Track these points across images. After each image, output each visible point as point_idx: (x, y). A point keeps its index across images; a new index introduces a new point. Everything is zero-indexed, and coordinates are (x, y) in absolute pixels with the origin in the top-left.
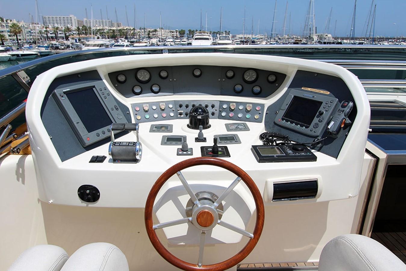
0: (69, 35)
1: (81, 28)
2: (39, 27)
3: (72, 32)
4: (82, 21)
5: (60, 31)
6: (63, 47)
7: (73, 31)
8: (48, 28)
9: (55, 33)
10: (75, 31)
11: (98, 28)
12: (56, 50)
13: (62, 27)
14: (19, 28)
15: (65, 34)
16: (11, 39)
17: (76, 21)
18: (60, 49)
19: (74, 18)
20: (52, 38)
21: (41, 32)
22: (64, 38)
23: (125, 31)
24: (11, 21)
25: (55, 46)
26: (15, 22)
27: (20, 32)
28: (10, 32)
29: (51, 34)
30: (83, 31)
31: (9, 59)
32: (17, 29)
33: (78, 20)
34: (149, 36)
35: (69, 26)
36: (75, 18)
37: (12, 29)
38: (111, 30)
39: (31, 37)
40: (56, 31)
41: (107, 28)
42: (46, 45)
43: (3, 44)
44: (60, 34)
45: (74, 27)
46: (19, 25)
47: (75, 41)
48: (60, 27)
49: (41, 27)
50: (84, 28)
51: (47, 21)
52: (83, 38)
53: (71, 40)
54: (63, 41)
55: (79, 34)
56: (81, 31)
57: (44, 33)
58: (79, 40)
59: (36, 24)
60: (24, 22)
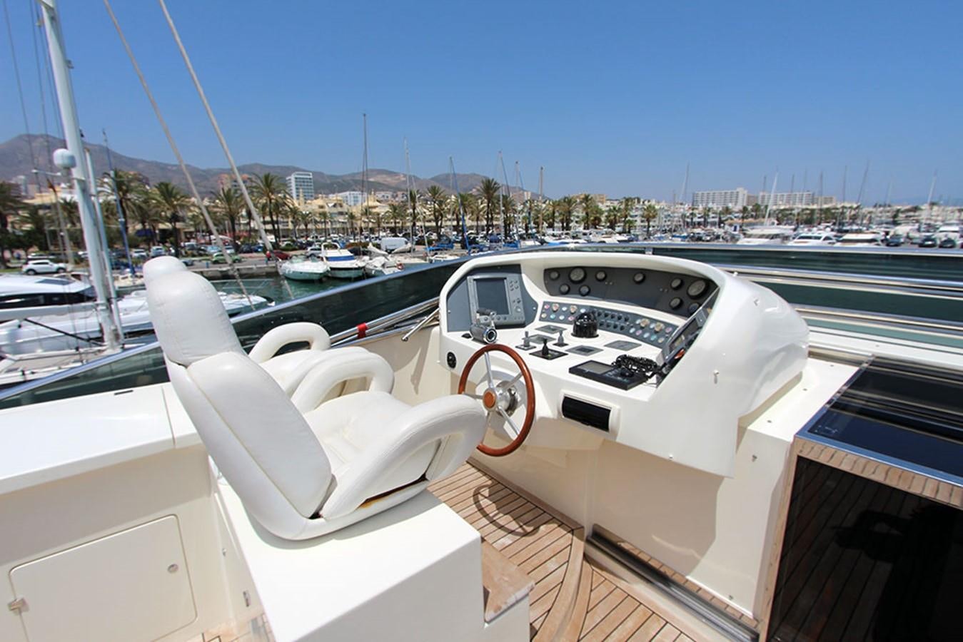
0: (726, 220)
1: (750, 208)
2: (685, 209)
3: (733, 215)
4: (756, 196)
5: (713, 213)
6: (708, 238)
7: (736, 213)
8: (697, 209)
9: (705, 216)
10: (738, 213)
11: (782, 207)
13: (717, 207)
14: (655, 211)
15: (720, 218)
16: (642, 226)
17: (745, 198)
18: (703, 241)
19: (743, 193)
20: (699, 224)
21: (684, 216)
22: (717, 224)
23: (837, 211)
24: (649, 202)
25: (697, 236)
26: (653, 203)
27: (654, 217)
29: (698, 218)
30: (752, 213)
32: (652, 212)
33: (750, 195)
34: (896, 219)
35: (730, 205)
36: (746, 192)
37: (647, 213)
38: (807, 209)
40: (707, 214)
41: (799, 206)
42: (685, 234)
43: (629, 232)
44: (713, 217)
45: (739, 207)
46: (657, 207)
47: (733, 228)
48: (715, 207)
49: (687, 209)
50: (755, 208)
51: (699, 199)
52: (748, 225)
53: (727, 227)
54: (713, 228)
55: (743, 218)
56: (749, 213)
57: (688, 217)
58: (741, 227)
59: (681, 204)
60: (666, 202)
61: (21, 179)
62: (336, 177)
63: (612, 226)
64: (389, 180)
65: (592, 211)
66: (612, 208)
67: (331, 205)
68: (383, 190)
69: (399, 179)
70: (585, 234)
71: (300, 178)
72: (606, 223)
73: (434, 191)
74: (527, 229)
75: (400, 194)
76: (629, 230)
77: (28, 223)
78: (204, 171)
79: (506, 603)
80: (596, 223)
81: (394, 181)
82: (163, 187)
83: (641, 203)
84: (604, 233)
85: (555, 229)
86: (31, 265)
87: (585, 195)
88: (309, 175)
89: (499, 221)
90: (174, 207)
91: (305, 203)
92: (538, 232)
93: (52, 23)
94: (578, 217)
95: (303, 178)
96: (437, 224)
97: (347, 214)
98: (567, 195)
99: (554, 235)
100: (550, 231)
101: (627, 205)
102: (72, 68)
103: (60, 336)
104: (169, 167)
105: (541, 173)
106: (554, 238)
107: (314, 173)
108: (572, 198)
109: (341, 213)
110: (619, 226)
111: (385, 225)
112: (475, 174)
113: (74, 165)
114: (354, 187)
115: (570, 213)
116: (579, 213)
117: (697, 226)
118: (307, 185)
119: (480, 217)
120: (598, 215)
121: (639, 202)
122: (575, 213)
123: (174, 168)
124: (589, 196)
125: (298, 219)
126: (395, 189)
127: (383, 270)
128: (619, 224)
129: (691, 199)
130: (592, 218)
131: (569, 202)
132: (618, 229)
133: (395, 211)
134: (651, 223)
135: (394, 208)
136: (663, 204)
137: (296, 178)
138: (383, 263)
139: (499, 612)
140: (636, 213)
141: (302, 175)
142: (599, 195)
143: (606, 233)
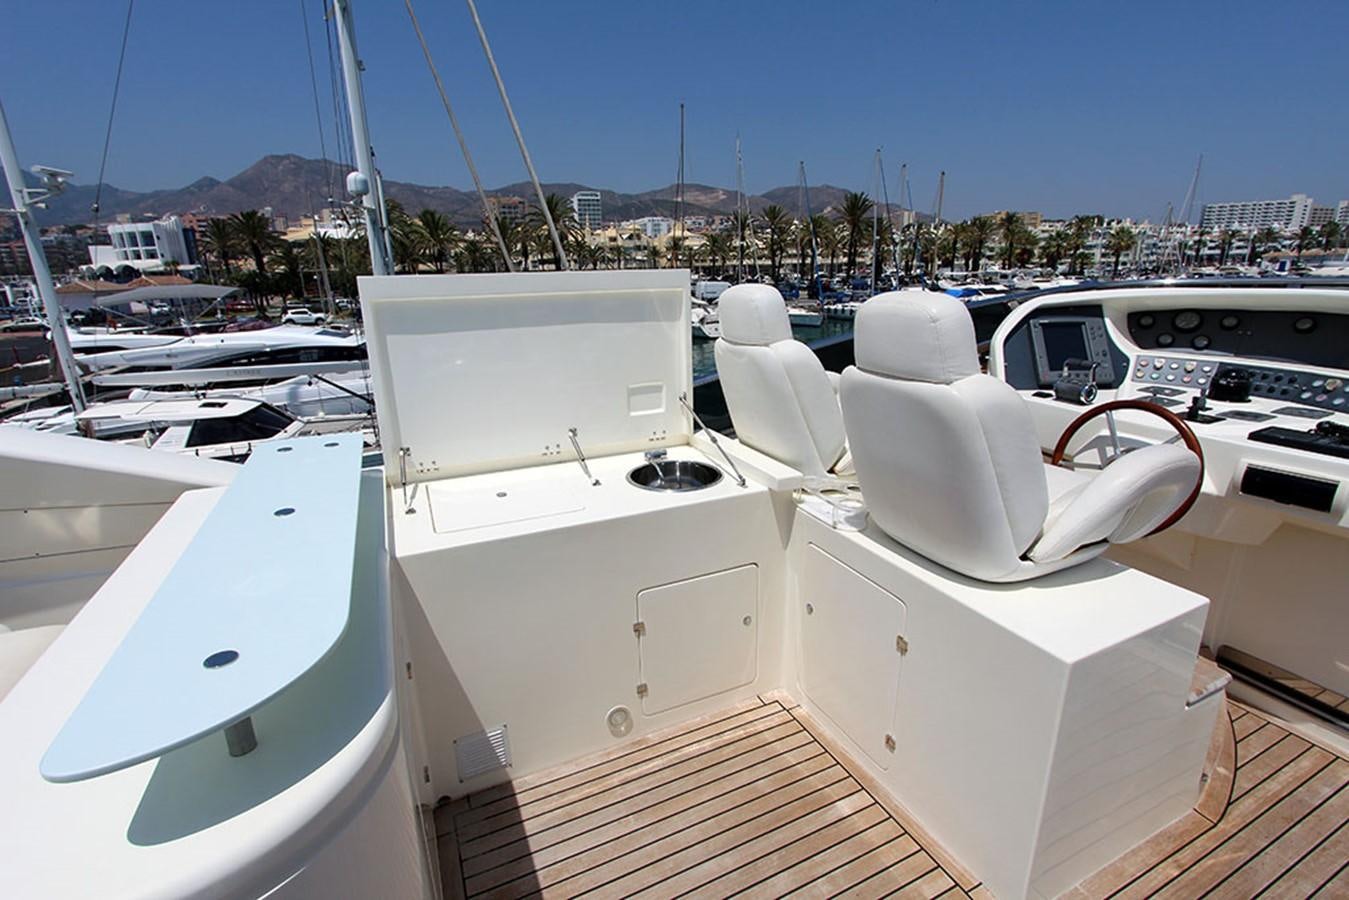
0: (1265, 252)
1: (1316, 229)
2: (1186, 233)
3: (1280, 243)
4: (1331, 208)
5: (1240, 240)
7: (1286, 239)
8: (1208, 233)
9: (1225, 244)
10: (1290, 239)
13: (1250, 229)
14: (1131, 237)
15: (1254, 248)
16: (1103, 263)
17: (1308, 211)
19: (1304, 204)
20: (1211, 259)
21: (1183, 245)
22: (1247, 259)
24: (1118, 223)
26: (1127, 224)
27: (1128, 247)
28: (1105, 247)
29: (1210, 248)
30: (1320, 239)
32: (1125, 239)
33: (1317, 207)
35: (1276, 225)
37: (1113, 241)
39: (1154, 258)
40: (1227, 241)
43: (1082, 273)
44: (1238, 248)
45: (1294, 228)
46: (1135, 231)
47: (1277, 266)
48: (1245, 229)
49: (1188, 233)
50: (1327, 229)
51: (1214, 217)
52: (1309, 259)
53: (1265, 264)
54: (1238, 266)
55: (1300, 248)
56: (1313, 238)
57: (1191, 248)
58: (1293, 263)
59: (1180, 226)
60: (1150, 223)
61: (267, 211)
62: (630, 197)
63: (1052, 262)
64: (704, 199)
65: (1019, 239)
66: (1054, 234)
67: (625, 237)
68: (693, 214)
69: (717, 197)
70: (1004, 276)
71: (585, 200)
72: (1040, 257)
73: (773, 214)
74: (908, 268)
75: (717, 219)
76: (1082, 269)
77: (282, 264)
78: (465, 194)
79: (1206, 689)
80: (1024, 260)
81: (709, 201)
82: (429, 216)
83: (1105, 225)
84: (1038, 274)
85: (956, 269)
86: (289, 315)
87: (1008, 213)
88: (597, 196)
89: (868, 256)
90: (441, 242)
91: (592, 234)
92: (925, 274)
93: (343, 16)
94: (992, 250)
95: (589, 200)
96: (773, 261)
97: (645, 248)
98: (977, 216)
99: (952, 278)
100: (948, 272)
101: (1080, 228)
102: (364, 70)
103: (347, 397)
104: (425, 191)
105: (942, 181)
106: (955, 283)
107: (602, 192)
108: (988, 218)
109: (638, 248)
110: (1062, 264)
111: (699, 264)
112: (828, 187)
113: (366, 192)
114: (654, 210)
115: (981, 242)
116: (996, 242)
117: (1205, 263)
118: (594, 210)
119: (838, 251)
120: (1028, 247)
121: (1101, 223)
122: (990, 244)
123: (431, 192)
124: (1014, 215)
125: (584, 256)
126: (710, 213)
127: (702, 327)
128: (1063, 261)
129: (1199, 218)
130: (1018, 251)
131: (981, 225)
132: (1061, 268)
133: (714, 245)
134: (1122, 259)
135: (713, 240)
136: (1144, 226)
137: (579, 200)
138: (701, 316)
139: (1201, 696)
140: (1094, 242)
141: (587, 195)
142: (1030, 213)
143: (1042, 275)
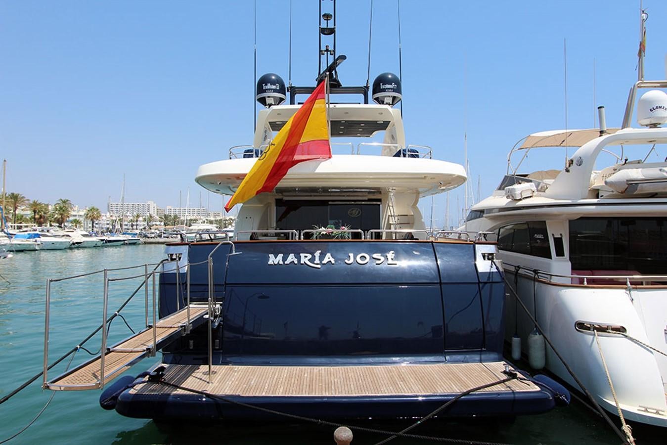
0: (153, 225)
4: (163, 209)
12: (144, 239)
14: (98, 212)
17: (156, 209)
31: (94, 245)
33: (158, 208)
36: (155, 205)
51: (114, 209)
